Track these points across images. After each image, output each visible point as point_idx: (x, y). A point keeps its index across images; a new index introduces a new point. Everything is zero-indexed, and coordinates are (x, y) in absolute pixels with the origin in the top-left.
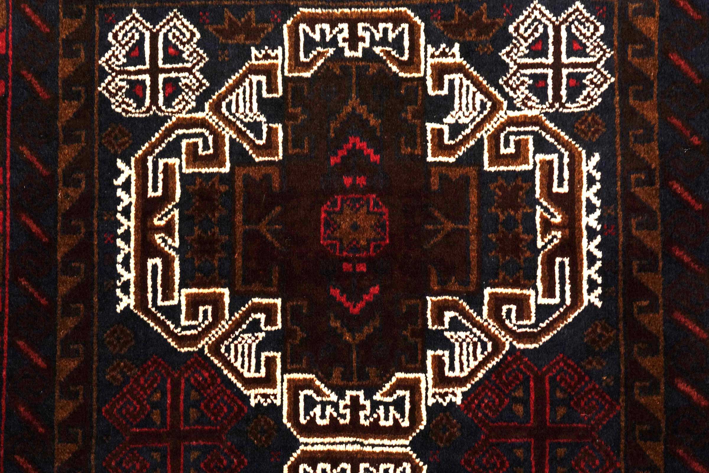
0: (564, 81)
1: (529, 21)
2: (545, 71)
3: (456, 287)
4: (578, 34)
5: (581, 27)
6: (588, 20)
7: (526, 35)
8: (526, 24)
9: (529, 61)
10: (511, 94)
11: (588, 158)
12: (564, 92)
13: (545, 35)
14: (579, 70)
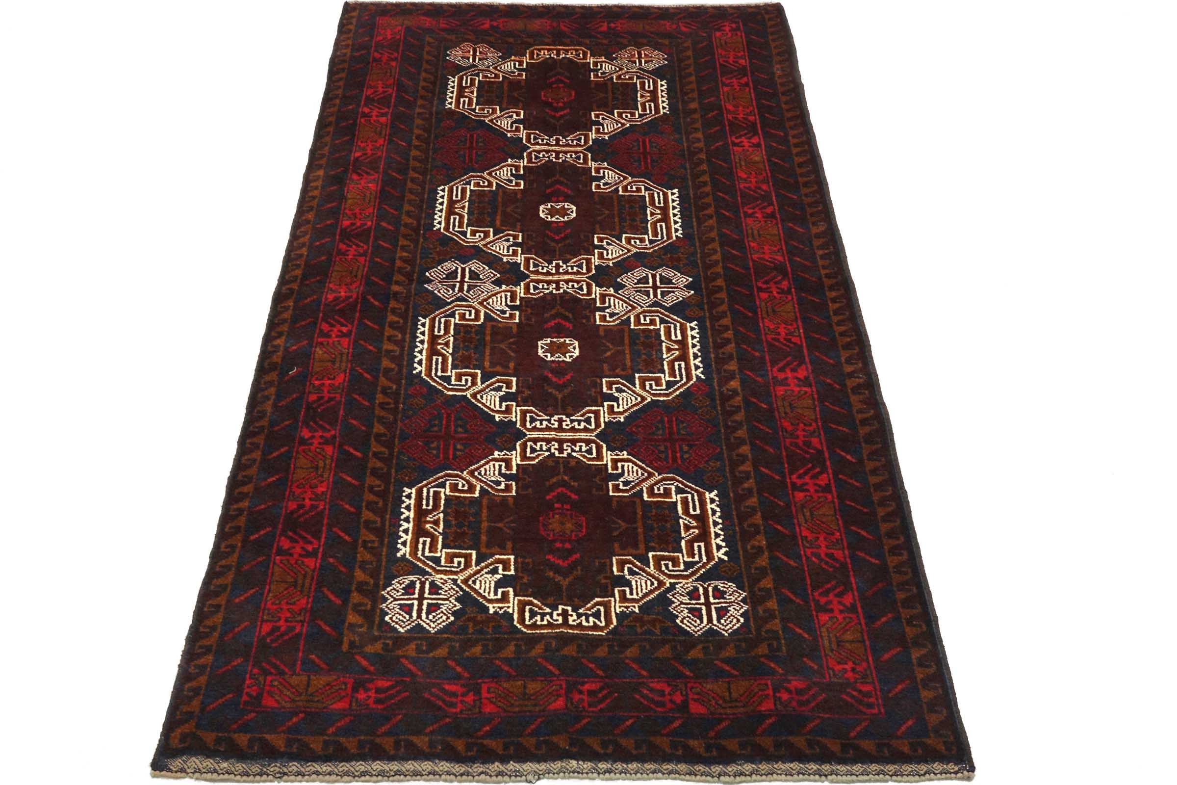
0: (417, 591)
1: (438, 622)
2: (430, 596)
3: (496, 498)
4: (405, 615)
5: (401, 618)
6: (397, 623)
7: (441, 615)
8: (441, 620)
9: (440, 602)
10: (454, 587)
11: (405, 554)
12: (418, 585)
13: (428, 614)
14: (406, 597)
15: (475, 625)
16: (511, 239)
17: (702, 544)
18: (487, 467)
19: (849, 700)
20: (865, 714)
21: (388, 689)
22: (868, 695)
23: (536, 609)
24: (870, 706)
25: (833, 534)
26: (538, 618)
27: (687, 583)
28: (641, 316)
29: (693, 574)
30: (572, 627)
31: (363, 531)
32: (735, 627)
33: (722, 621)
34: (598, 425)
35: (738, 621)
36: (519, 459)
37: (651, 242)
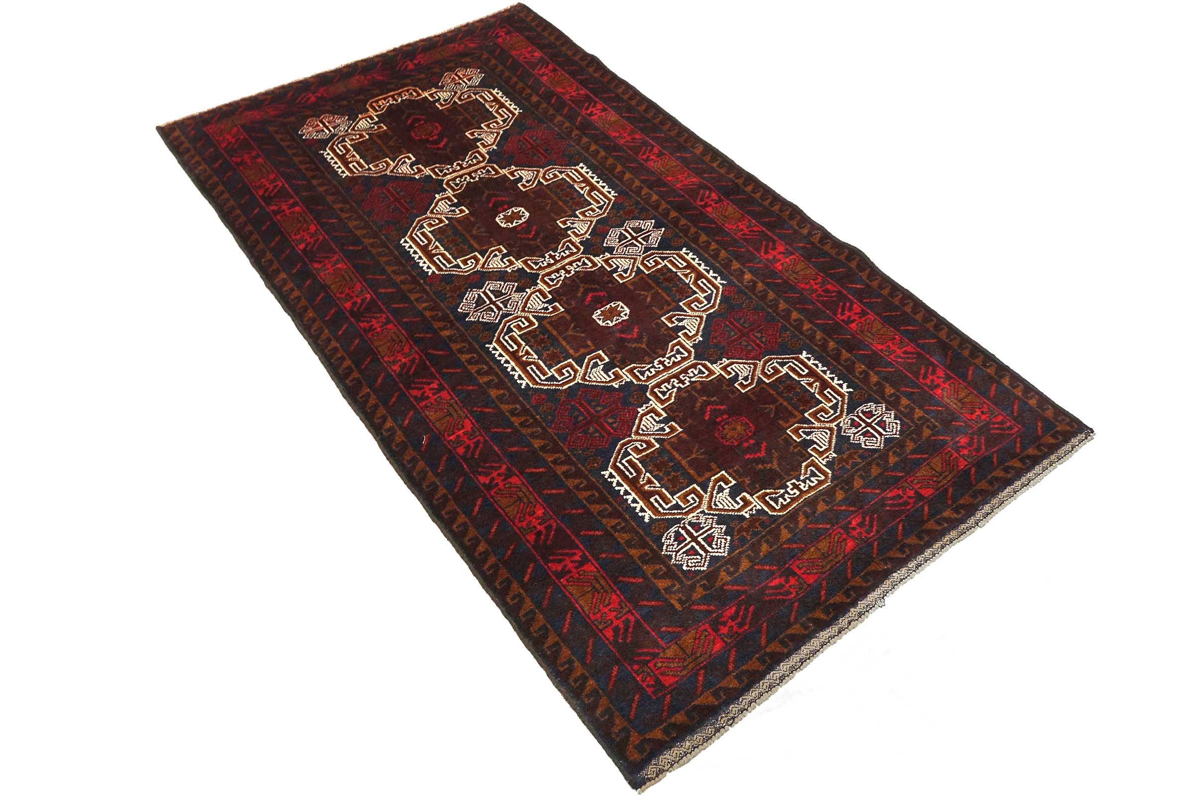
0: (686, 536)
1: (723, 546)
2: (698, 533)
3: (673, 440)
4: (695, 557)
5: (695, 561)
6: (695, 566)
7: (719, 540)
8: (723, 544)
9: (709, 532)
10: (707, 516)
11: (651, 517)
12: (683, 532)
13: (710, 545)
14: (683, 545)
15: (747, 531)
18: (643, 423)
19: (997, 432)
20: (1013, 434)
21: (737, 612)
22: (1002, 423)
23: (774, 496)
24: (1010, 428)
25: (894, 339)
26: (781, 500)
27: (844, 420)
29: (842, 411)
30: (807, 492)
31: (604, 521)
32: (899, 429)
33: (888, 430)
35: (896, 423)
36: (659, 405)
37: (600, 208)
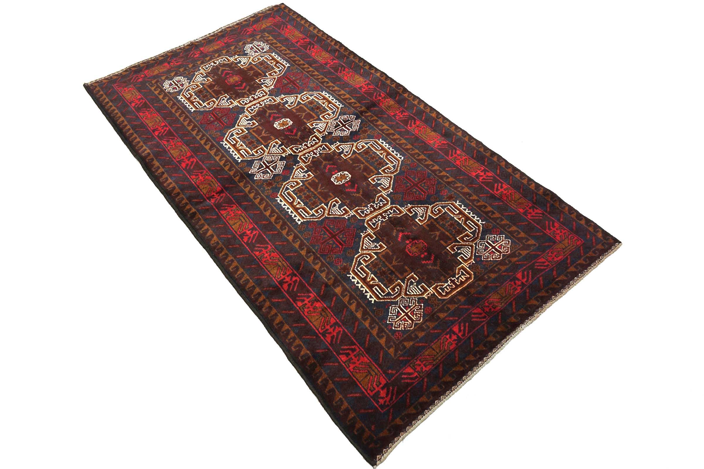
16: (346, 153)
17: (187, 97)
28: (263, 152)
34: (247, 110)
